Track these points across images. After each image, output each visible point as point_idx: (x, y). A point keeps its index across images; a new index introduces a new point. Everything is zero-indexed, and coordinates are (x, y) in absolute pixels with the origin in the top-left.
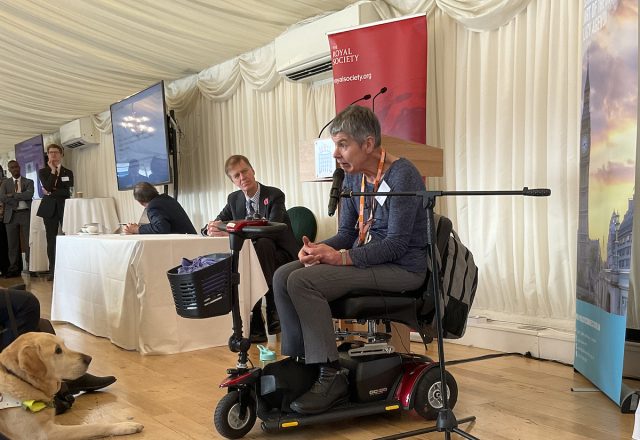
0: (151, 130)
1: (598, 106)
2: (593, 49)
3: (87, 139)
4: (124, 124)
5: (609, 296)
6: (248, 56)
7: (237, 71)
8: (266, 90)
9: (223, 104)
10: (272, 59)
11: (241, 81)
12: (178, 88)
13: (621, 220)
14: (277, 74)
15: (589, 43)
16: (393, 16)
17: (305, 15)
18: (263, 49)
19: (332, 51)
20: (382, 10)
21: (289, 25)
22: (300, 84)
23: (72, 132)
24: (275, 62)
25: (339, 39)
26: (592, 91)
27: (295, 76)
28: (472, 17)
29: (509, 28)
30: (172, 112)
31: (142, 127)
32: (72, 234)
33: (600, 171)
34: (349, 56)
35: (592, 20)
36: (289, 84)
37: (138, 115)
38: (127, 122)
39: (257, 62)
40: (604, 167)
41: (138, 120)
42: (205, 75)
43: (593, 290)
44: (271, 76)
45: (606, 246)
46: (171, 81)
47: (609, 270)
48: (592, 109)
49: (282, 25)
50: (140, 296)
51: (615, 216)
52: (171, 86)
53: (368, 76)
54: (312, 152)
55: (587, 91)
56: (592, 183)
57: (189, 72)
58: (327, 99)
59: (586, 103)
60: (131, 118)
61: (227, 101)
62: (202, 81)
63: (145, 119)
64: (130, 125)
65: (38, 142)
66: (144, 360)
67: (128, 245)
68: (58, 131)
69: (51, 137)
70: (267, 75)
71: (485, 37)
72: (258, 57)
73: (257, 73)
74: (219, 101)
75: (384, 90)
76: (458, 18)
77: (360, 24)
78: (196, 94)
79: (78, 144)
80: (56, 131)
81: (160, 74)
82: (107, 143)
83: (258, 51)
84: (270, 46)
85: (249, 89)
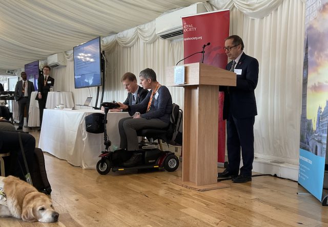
0: (92, 60)
1: (312, 55)
2: (310, 28)
3: (61, 63)
4: (79, 57)
5: (317, 147)
6: (142, 27)
7: (136, 33)
8: (150, 43)
9: (129, 49)
10: (154, 28)
11: (138, 38)
12: (107, 40)
13: (323, 110)
14: (156, 35)
15: (308, 26)
16: (213, 10)
17: (171, 8)
18: (149, 24)
19: (183, 25)
20: (208, 7)
21: (163, 13)
22: (166, 41)
23: (53, 60)
24: (155, 30)
25: (187, 20)
26: (309, 48)
27: (165, 37)
28: (251, 11)
29: (269, 17)
30: (103, 52)
31: (88, 59)
32: (50, 108)
33: (313, 86)
34: (191, 28)
35: (310, 14)
36: (161, 40)
37: (86, 53)
38: (81, 56)
39: (146, 29)
40: (315, 84)
41: (86, 55)
42: (120, 35)
43: (308, 144)
44: (153, 36)
45: (316, 123)
46: (103, 37)
47: (316, 135)
48: (309, 57)
49: (159, 13)
50: (84, 139)
51: (320, 108)
52: (104, 39)
53: (201, 38)
54: (173, 72)
55: (307, 48)
56: (309, 92)
57: (113, 33)
58: (180, 48)
59: (306, 54)
60: (83, 54)
61: (130, 47)
62: (119, 38)
63: (89, 55)
64: (82, 57)
65: (36, 64)
66: (84, 171)
67: (80, 114)
68: (47, 59)
69: (43, 62)
70: (151, 36)
71: (257, 21)
72: (147, 27)
73: (146, 35)
74: (127, 47)
75: (209, 44)
76: (245, 12)
77: (197, 13)
78: (116, 44)
79: (56, 66)
80: (45, 59)
81: (98, 34)
82: (70, 65)
83: (147, 25)
84: (153, 22)
85: (141, 42)
